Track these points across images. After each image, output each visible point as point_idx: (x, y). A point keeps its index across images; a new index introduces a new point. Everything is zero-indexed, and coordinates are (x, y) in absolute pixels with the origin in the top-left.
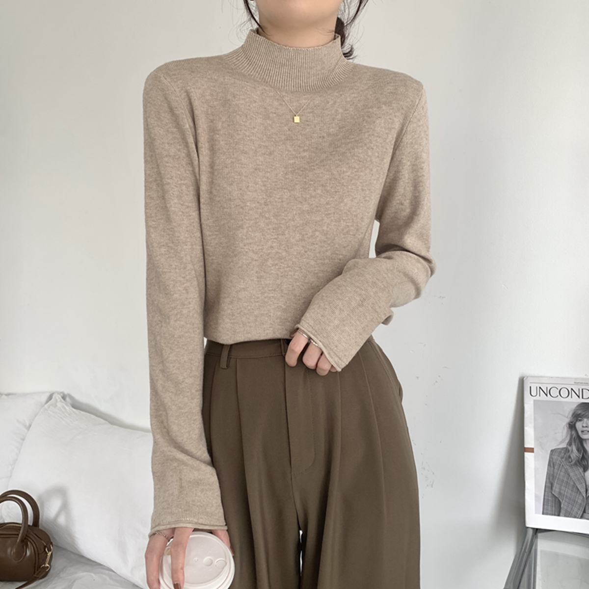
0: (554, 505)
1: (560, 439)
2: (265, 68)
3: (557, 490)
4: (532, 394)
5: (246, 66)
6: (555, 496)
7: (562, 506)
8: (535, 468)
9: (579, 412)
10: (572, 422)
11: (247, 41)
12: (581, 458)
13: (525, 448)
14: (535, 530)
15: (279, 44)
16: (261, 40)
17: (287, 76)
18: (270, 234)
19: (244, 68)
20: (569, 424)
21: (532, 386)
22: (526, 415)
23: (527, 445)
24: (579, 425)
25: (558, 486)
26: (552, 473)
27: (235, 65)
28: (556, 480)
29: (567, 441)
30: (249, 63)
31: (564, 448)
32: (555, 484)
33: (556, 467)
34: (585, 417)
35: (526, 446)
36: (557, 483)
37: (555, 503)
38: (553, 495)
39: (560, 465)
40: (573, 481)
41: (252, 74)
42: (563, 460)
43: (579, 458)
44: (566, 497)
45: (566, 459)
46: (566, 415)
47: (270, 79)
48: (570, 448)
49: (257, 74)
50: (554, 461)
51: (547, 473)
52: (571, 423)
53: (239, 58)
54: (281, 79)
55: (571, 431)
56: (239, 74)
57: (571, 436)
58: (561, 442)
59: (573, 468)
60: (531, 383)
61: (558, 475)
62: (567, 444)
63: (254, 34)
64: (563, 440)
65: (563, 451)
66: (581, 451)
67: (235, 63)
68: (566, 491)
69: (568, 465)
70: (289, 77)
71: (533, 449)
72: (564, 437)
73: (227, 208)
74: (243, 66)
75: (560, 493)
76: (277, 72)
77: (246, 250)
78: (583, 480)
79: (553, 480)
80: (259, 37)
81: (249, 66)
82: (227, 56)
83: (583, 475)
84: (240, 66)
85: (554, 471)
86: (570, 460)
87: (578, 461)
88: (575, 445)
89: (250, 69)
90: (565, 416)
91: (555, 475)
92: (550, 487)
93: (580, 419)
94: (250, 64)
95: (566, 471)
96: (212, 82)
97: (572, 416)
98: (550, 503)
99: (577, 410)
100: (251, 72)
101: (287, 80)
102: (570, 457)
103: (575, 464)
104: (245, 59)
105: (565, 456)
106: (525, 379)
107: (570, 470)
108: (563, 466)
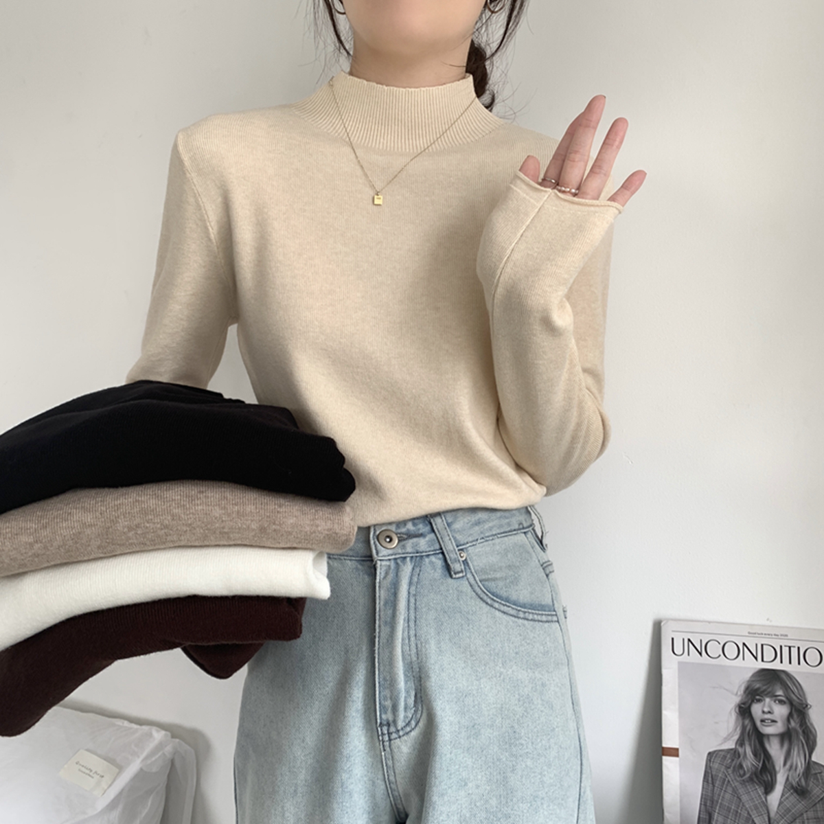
1: (724, 734)
4: (676, 652)
8: (680, 784)
9: (758, 686)
10: (744, 704)
12: (760, 768)
13: (663, 748)
20: (740, 707)
21: (675, 637)
22: (665, 689)
23: (667, 743)
24: (757, 709)
25: (721, 819)
26: (709, 794)
28: (718, 808)
29: (736, 737)
31: (732, 749)
32: (716, 814)
33: (718, 783)
34: (767, 695)
35: (665, 745)
36: (718, 813)
39: (725, 780)
40: (746, 809)
42: (730, 771)
43: (757, 768)
45: (734, 771)
48: (741, 750)
50: (714, 773)
51: (702, 794)
52: (743, 706)
55: (743, 719)
57: (743, 728)
58: (726, 739)
59: (746, 786)
60: (673, 631)
61: (721, 798)
62: (737, 743)
64: (729, 735)
65: (728, 756)
66: (760, 755)
69: (737, 781)
71: (677, 750)
78: (764, 809)
79: (712, 807)
83: (764, 799)
85: (713, 790)
86: (742, 772)
87: (755, 774)
88: (750, 745)
90: (731, 692)
91: (715, 798)
92: (707, 820)
93: (758, 697)
95: (735, 791)
97: (745, 692)
99: (753, 681)
102: (741, 766)
103: (751, 779)
105: (733, 765)
108: (729, 781)
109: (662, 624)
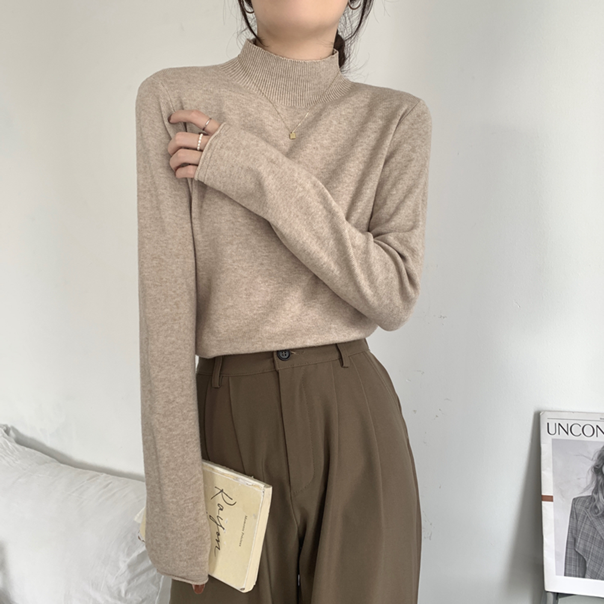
0: (577, 565)
2: (261, 79)
3: (581, 546)
4: (550, 432)
5: (242, 77)
6: (579, 554)
7: (587, 566)
8: (555, 520)
11: (243, 51)
13: (542, 496)
14: (556, 594)
15: (276, 54)
16: (258, 51)
17: (283, 88)
18: (261, 251)
19: (240, 80)
20: (595, 468)
21: (550, 421)
22: (543, 457)
23: (546, 492)
25: (582, 542)
26: (575, 526)
27: (231, 76)
28: (580, 534)
29: (592, 488)
30: (244, 74)
31: (589, 496)
32: (579, 539)
33: (580, 519)
35: (543, 494)
36: (581, 538)
37: (579, 562)
38: (577, 552)
39: (585, 516)
41: (247, 85)
42: (588, 510)
44: (592, 555)
45: (591, 510)
46: (592, 457)
47: (266, 90)
48: (596, 496)
49: (253, 85)
50: (577, 512)
51: (569, 526)
52: (597, 467)
53: (235, 69)
54: (277, 91)
55: (597, 475)
56: (234, 85)
57: (598, 482)
58: (585, 490)
59: (600, 520)
60: (548, 419)
61: (582, 528)
62: (593, 492)
63: (250, 44)
65: (587, 500)
67: (230, 73)
68: (592, 547)
69: (593, 517)
70: (286, 90)
71: (552, 497)
72: (588, 484)
73: (217, 223)
74: (239, 77)
75: (585, 551)
76: (273, 83)
77: (236, 267)
79: (576, 534)
80: (255, 48)
81: (245, 77)
82: (222, 66)
84: (236, 78)
85: (577, 524)
86: (596, 511)
88: (602, 492)
89: (246, 80)
90: (589, 458)
91: (579, 529)
92: (573, 543)
94: (246, 75)
95: (592, 523)
96: (206, 94)
97: (598, 458)
98: (573, 562)
100: (247, 83)
101: (283, 92)
102: (596, 507)
103: (602, 515)
104: (241, 70)
105: (590, 506)
106: (541, 414)
107: (596, 523)
108: (587, 517)
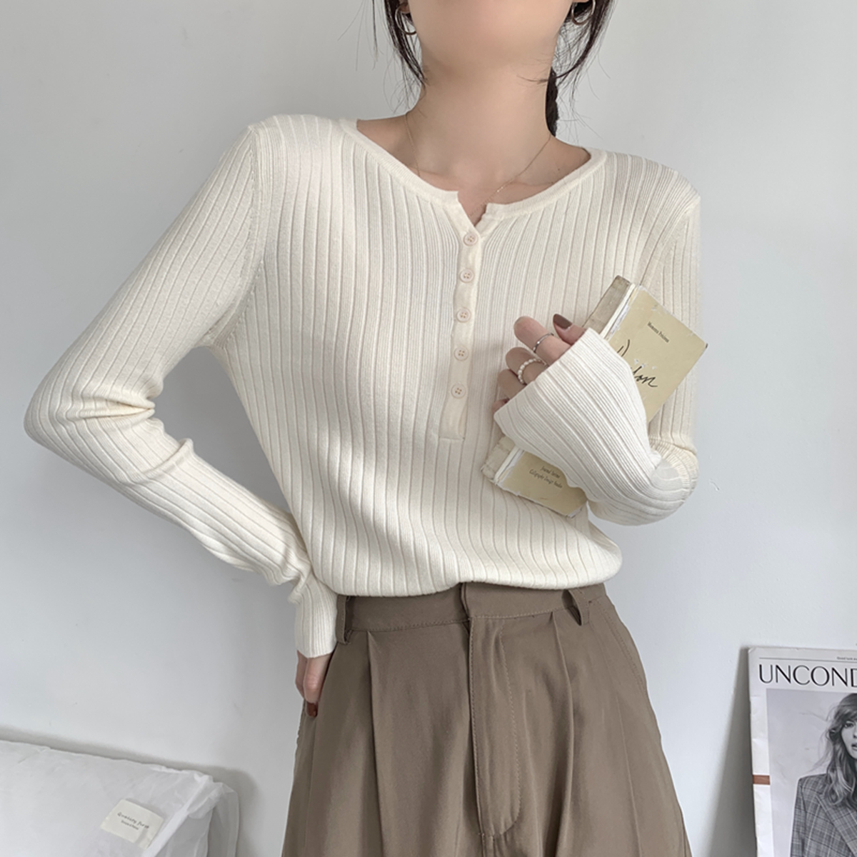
1: (815, 759)
3: (813, 851)
4: (763, 679)
8: (773, 812)
9: (848, 710)
10: (834, 729)
12: (852, 793)
13: (753, 776)
20: (831, 733)
21: (763, 663)
22: (754, 717)
23: (757, 771)
24: (848, 734)
25: (814, 845)
26: (802, 821)
28: (811, 834)
29: (828, 762)
31: (823, 775)
32: (809, 840)
33: (810, 810)
35: (755, 773)
36: (812, 839)
39: (817, 806)
40: (840, 834)
42: (822, 796)
43: (849, 793)
45: (826, 796)
46: (825, 717)
48: (832, 775)
50: (805, 799)
51: (794, 821)
52: (833, 731)
55: (834, 744)
57: (835, 753)
58: (818, 765)
59: (839, 811)
60: (761, 658)
61: (813, 823)
62: (828, 769)
64: (819, 761)
65: (820, 782)
66: (852, 779)
69: (830, 807)
79: (805, 834)
85: (806, 815)
86: (834, 797)
87: (848, 799)
88: (842, 770)
90: (822, 718)
91: (808, 825)
93: (848, 722)
95: (827, 816)
97: (835, 717)
99: (844, 706)
105: (825, 790)
107: (834, 816)
108: (821, 807)
109: (749, 651)
